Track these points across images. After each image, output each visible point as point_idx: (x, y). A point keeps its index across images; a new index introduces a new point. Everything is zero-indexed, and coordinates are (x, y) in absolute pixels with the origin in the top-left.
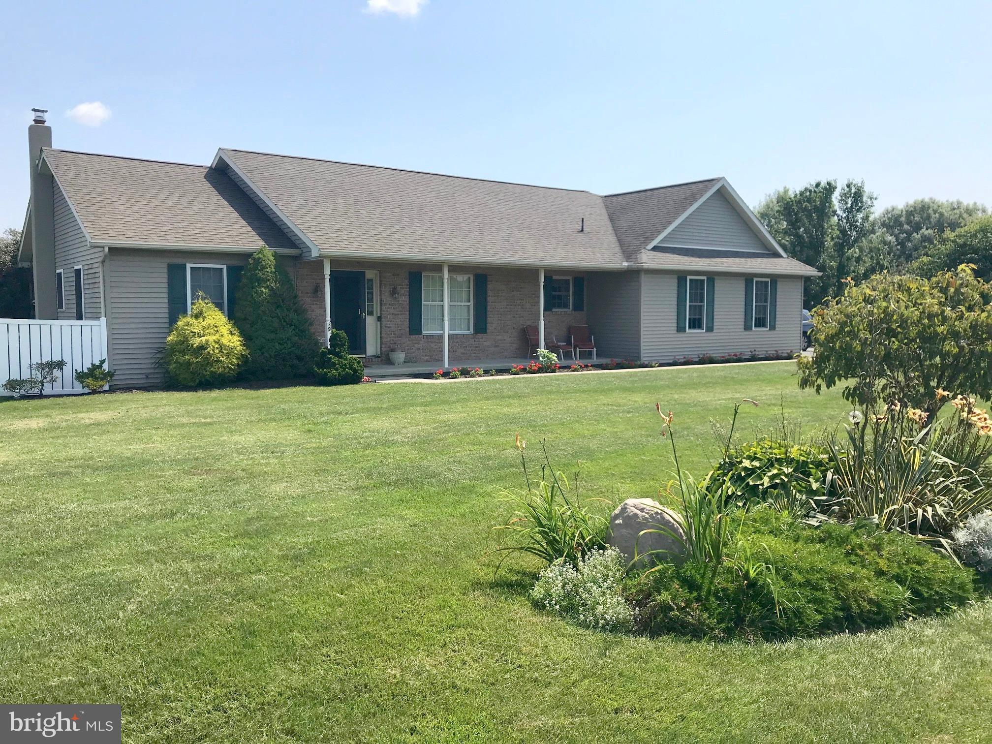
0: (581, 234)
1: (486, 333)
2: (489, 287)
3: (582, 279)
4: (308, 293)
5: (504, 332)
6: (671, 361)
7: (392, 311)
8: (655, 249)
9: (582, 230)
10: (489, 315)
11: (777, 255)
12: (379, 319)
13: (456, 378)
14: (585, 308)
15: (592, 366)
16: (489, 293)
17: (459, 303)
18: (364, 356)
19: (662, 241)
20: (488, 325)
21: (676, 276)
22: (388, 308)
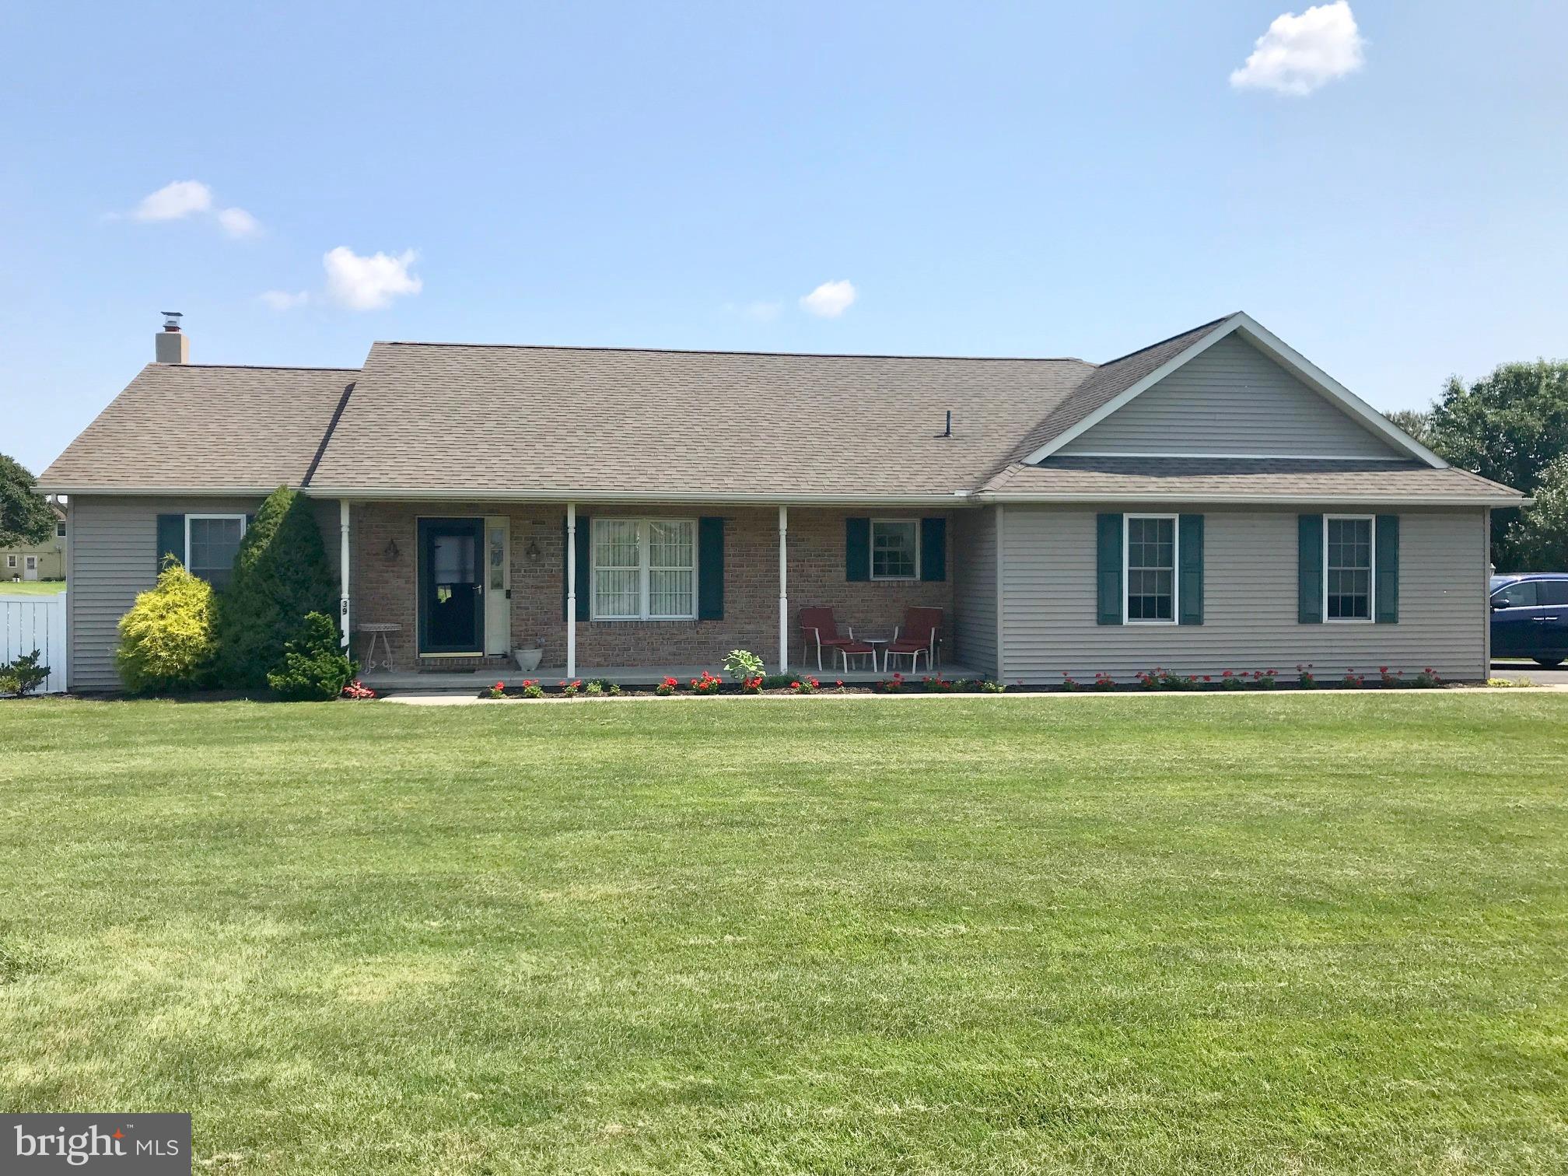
0: (943, 441)
1: (722, 619)
2: (729, 539)
3: (941, 522)
4: (377, 554)
5: (761, 617)
6: (1061, 682)
7: (530, 581)
8: (1048, 462)
9: (948, 433)
10: (728, 587)
11: (1418, 464)
12: (508, 594)
13: (533, 696)
14: (949, 576)
15: (844, 684)
16: (729, 550)
17: (669, 568)
18: (480, 654)
19: (1068, 446)
20: (726, 606)
21: (1094, 515)
22: (524, 576)
